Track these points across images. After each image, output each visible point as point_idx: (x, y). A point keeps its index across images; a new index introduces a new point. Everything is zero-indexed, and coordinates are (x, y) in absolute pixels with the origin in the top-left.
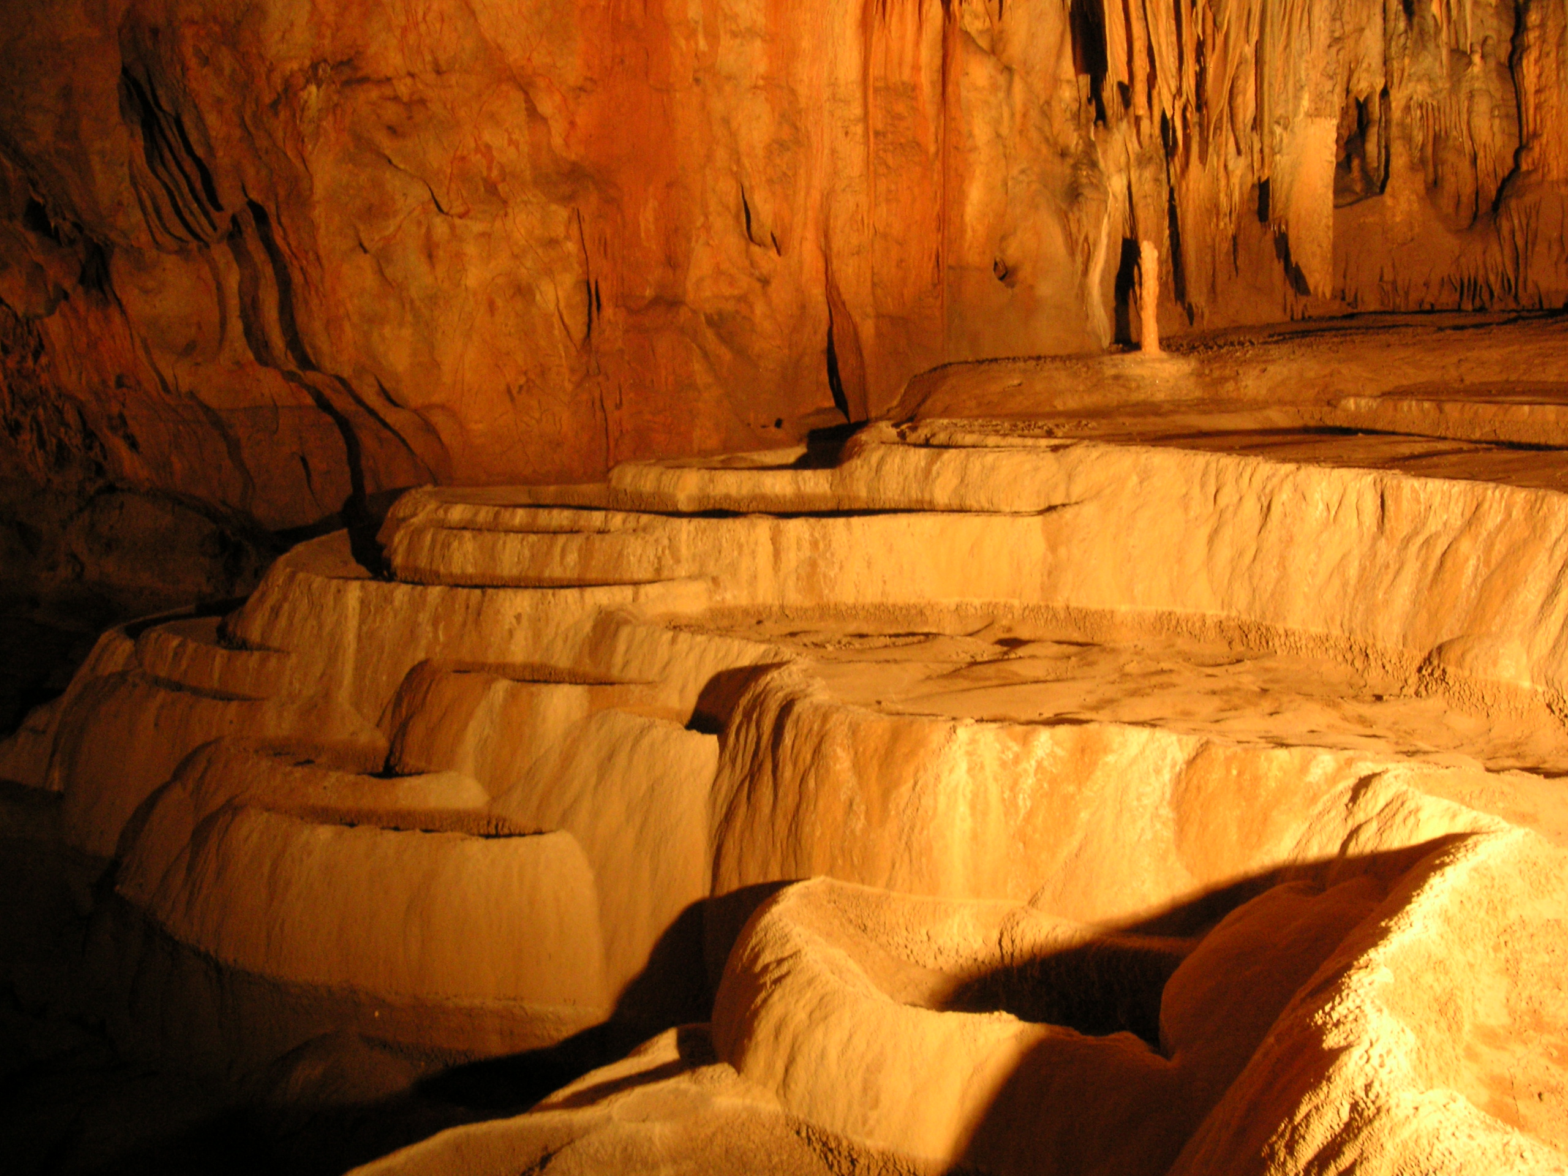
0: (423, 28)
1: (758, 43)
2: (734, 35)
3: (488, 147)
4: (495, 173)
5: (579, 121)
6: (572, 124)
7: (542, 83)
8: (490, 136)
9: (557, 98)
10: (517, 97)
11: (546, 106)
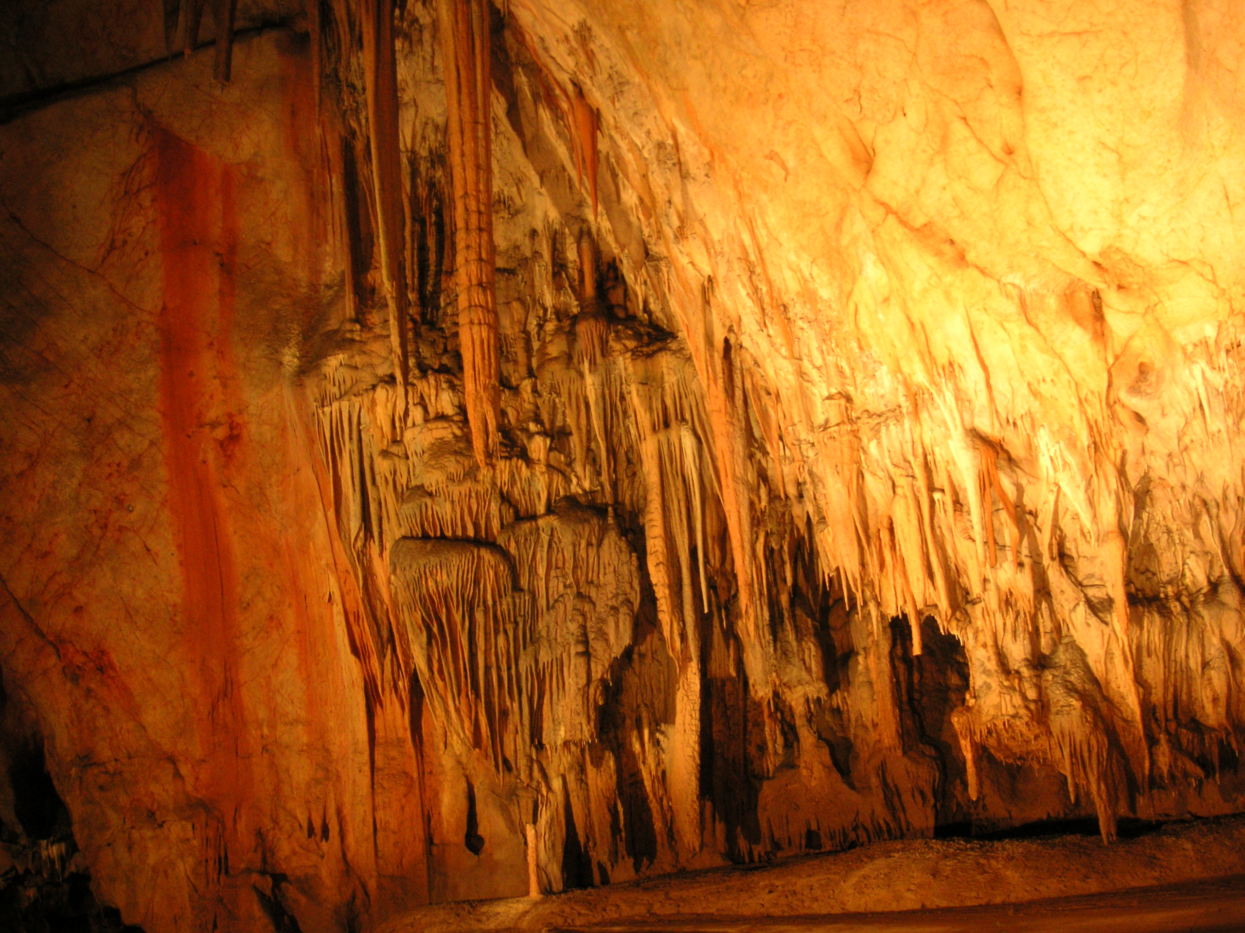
0: (120, 737)
1: (300, 727)
2: (286, 724)
3: (152, 793)
4: (155, 806)
5: (201, 776)
6: (197, 779)
7: (182, 759)
8: (154, 788)
9: (189, 766)
10: (169, 767)
11: (184, 770)
